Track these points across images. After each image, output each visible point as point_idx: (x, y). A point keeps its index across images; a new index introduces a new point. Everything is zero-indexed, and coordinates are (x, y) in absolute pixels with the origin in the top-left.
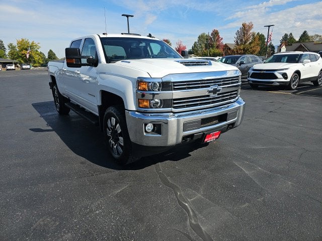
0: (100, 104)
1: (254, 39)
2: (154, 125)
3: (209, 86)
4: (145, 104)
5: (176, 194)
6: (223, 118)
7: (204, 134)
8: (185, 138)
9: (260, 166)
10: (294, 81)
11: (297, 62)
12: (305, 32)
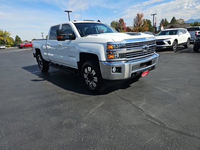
0: (79, 60)
1: (145, 23)
2: (117, 68)
3: (143, 46)
4: (111, 56)
5: (132, 104)
6: (149, 63)
7: (141, 72)
8: (132, 74)
9: (170, 88)
10: (174, 45)
11: (175, 34)
12: (174, 17)
